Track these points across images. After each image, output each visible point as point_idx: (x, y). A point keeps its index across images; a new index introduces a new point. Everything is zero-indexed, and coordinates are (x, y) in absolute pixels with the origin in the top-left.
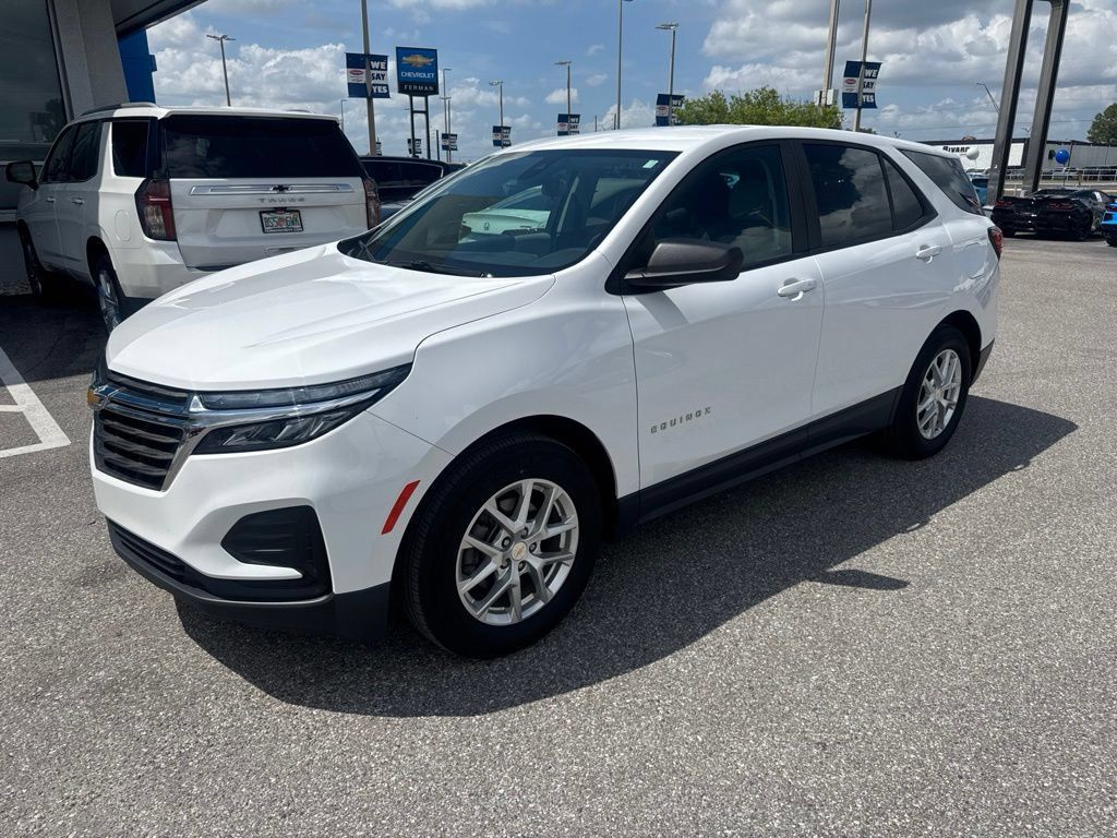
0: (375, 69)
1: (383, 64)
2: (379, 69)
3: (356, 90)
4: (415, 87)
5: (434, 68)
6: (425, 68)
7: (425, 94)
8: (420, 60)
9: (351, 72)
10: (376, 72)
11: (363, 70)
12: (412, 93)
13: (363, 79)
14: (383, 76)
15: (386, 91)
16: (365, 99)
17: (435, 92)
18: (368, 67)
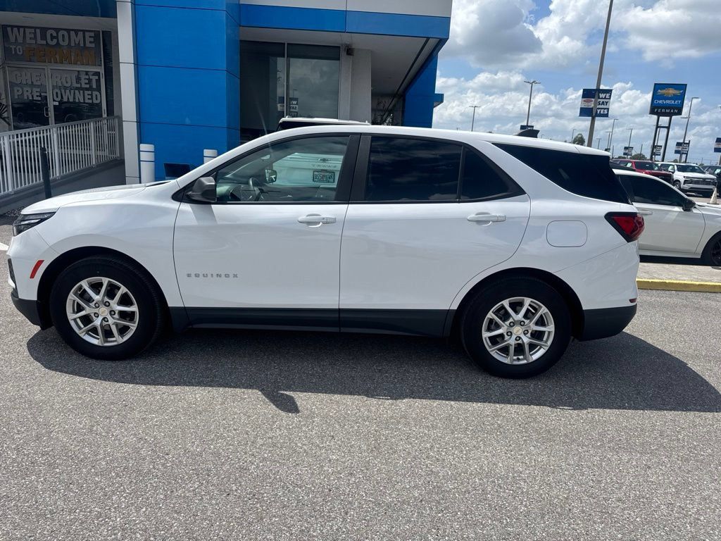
0: (602, 98)
1: (608, 95)
2: (605, 98)
3: (585, 112)
4: (663, 110)
5: (682, 97)
6: (675, 97)
7: (670, 115)
8: (672, 91)
9: (584, 101)
10: (602, 100)
11: (593, 99)
12: (659, 114)
13: (591, 105)
14: (607, 103)
15: (606, 112)
16: (590, 118)
17: (680, 113)
18: (596, 97)
